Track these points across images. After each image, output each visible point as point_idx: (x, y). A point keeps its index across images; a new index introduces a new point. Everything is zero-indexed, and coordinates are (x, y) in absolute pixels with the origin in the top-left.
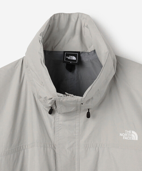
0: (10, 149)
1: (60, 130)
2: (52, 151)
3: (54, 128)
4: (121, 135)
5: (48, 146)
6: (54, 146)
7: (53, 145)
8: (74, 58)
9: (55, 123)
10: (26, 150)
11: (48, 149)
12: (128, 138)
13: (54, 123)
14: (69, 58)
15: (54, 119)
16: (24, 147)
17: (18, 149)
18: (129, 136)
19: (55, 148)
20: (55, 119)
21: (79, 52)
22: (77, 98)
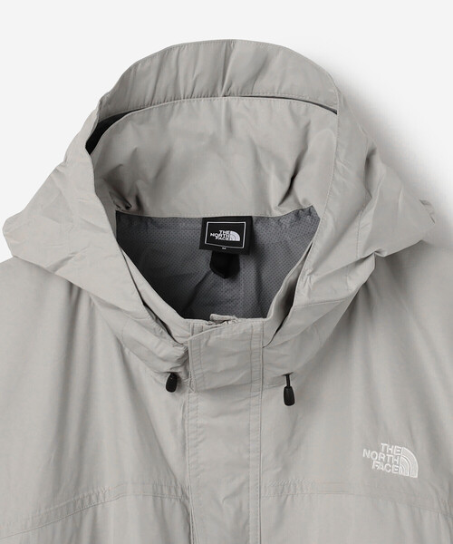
0: (52, 508)
1: (201, 442)
2: (178, 506)
3: (184, 437)
4: (367, 453)
5: (166, 491)
6: (183, 492)
7: (179, 491)
8: (234, 236)
9: (186, 422)
10: (99, 508)
11: (166, 501)
12: (388, 468)
13: (183, 420)
14: (218, 236)
15: (183, 411)
16: (93, 498)
17: (75, 506)
18: (391, 463)
19: (187, 498)
20: (186, 408)
21: (251, 217)
22: (249, 325)
